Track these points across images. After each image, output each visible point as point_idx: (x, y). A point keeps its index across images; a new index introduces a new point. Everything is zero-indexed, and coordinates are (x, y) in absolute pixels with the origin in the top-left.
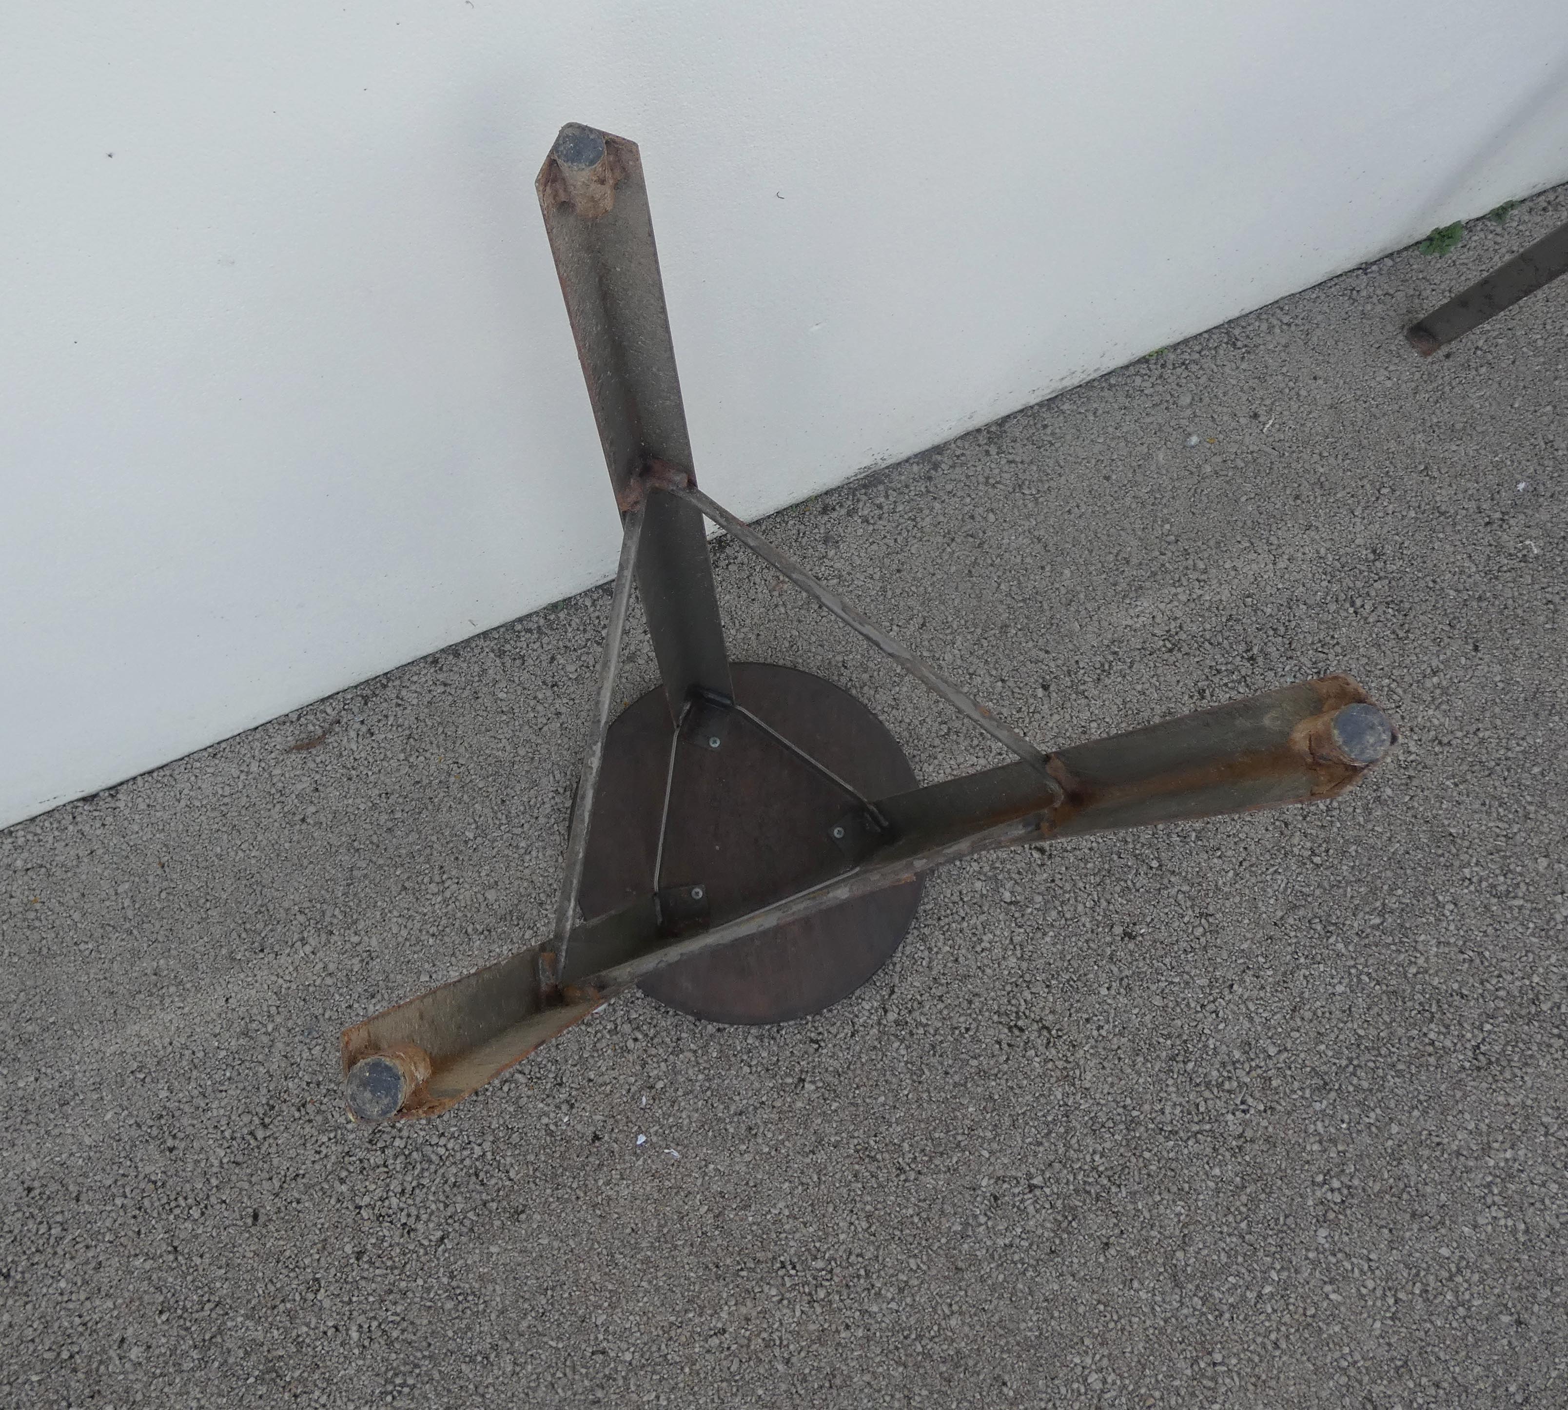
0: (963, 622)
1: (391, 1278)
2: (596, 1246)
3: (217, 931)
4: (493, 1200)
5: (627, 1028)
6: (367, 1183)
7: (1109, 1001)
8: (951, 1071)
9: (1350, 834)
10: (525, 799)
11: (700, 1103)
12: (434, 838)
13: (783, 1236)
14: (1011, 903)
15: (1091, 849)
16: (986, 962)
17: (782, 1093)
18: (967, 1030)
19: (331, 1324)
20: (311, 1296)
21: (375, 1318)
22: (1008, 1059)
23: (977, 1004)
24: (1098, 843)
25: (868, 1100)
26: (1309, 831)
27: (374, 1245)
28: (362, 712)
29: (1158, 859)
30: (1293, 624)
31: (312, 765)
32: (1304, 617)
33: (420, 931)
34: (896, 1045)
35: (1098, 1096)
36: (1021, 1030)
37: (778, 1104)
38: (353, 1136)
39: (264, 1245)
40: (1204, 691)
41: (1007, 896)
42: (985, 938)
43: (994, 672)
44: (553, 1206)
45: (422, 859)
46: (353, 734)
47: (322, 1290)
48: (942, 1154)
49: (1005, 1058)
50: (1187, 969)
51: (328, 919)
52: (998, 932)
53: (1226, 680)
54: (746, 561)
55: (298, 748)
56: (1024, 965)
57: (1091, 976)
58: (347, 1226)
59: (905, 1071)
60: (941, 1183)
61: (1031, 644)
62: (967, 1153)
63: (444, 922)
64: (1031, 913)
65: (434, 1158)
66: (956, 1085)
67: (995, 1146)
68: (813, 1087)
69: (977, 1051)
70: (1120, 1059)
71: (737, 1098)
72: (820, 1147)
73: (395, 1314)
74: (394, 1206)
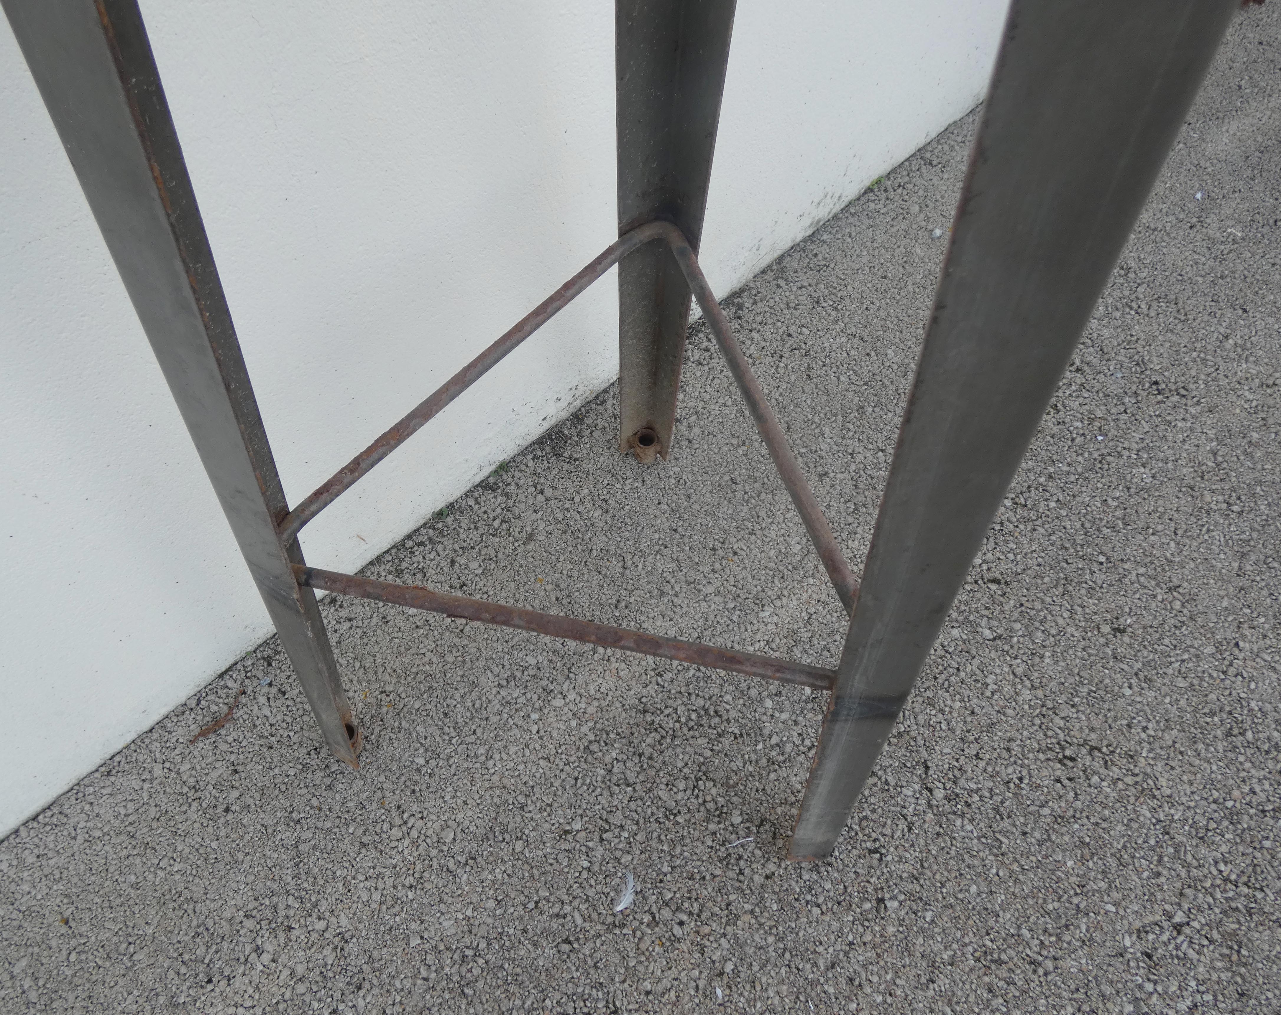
0: (822, 415)
3: (147, 977)
5: (666, 913)
7: (1138, 699)
8: (1028, 830)
9: (1249, 478)
10: (469, 704)
12: (382, 778)
14: (994, 639)
15: (1039, 565)
16: (1001, 703)
17: (866, 924)
18: (1021, 779)
22: (1076, 794)
23: (1016, 750)
24: (1042, 557)
25: (960, 896)
26: (1214, 487)
28: (266, 673)
29: (1102, 553)
30: (1095, 335)
31: (223, 747)
32: (1100, 327)
33: (395, 887)
34: (959, 822)
35: (1184, 799)
36: (1072, 759)
37: (868, 938)
40: (1056, 406)
42: (989, 680)
43: (871, 446)
45: (374, 806)
46: (262, 700)
48: (1067, 927)
49: (1072, 794)
50: (1189, 642)
51: (281, 913)
52: (998, 671)
53: (1068, 392)
54: (606, 425)
55: (204, 733)
56: (1040, 693)
57: (1107, 681)
59: (981, 847)
60: (1083, 961)
61: (890, 415)
62: (1092, 914)
63: (419, 867)
64: (1019, 642)
66: (1040, 843)
67: (1115, 895)
68: (896, 904)
69: (1042, 798)
70: (1181, 753)
71: (820, 949)
72: (936, 972)
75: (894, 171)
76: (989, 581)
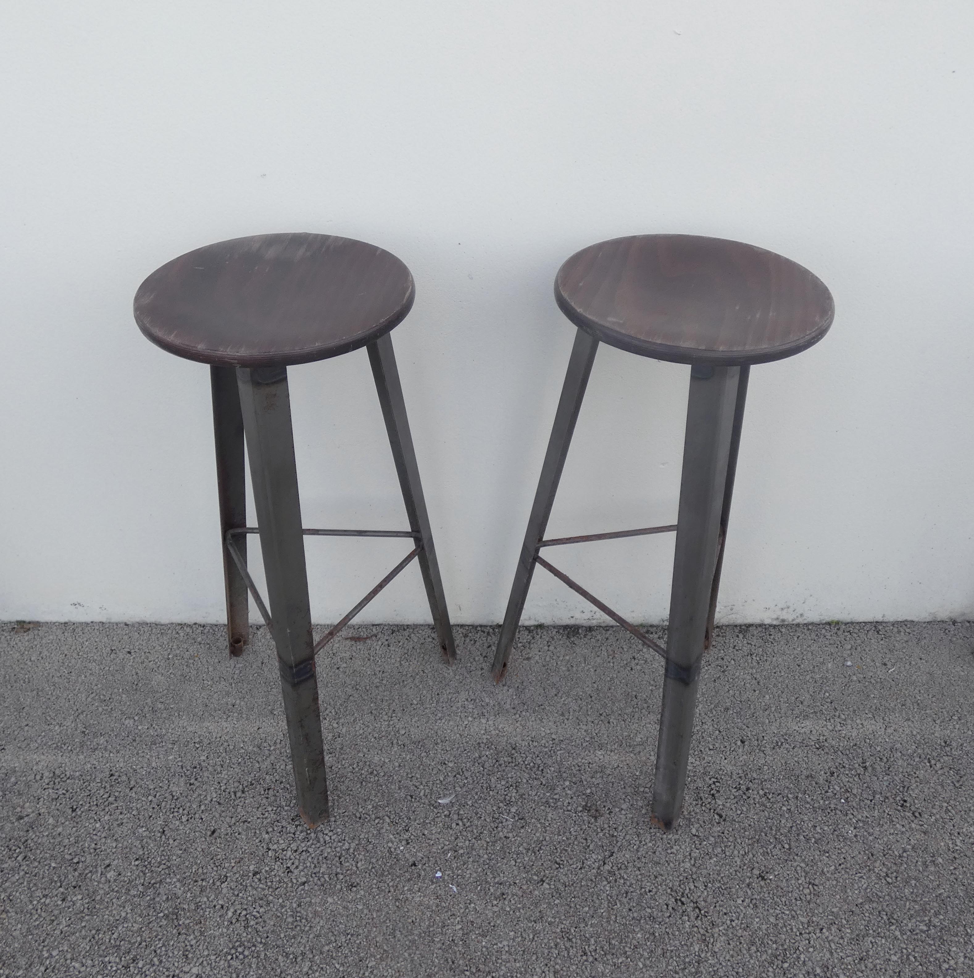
0: (705, 699)
1: (266, 892)
2: (388, 921)
3: (271, 698)
4: (342, 874)
5: (456, 817)
6: (280, 839)
7: (741, 908)
8: (633, 910)
9: (913, 874)
10: (450, 697)
11: (480, 870)
12: (397, 697)
13: (500, 961)
14: (695, 835)
15: (750, 825)
16: (672, 859)
17: (529, 883)
18: (650, 891)
19: (220, 902)
20: (218, 883)
21: (246, 909)
22: (670, 916)
23: (659, 879)
24: (755, 824)
25: (578, 906)
26: (886, 863)
27: (266, 871)
28: (389, 635)
29: (789, 845)
30: (892, 759)
31: (354, 648)
32: (899, 758)
33: (370, 734)
34: (605, 883)
35: (721, 959)
36: (683, 903)
37: (525, 887)
38: (286, 813)
39: (210, 848)
40: (834, 773)
41: (694, 831)
42: (675, 847)
43: (716, 726)
44: (374, 890)
45: (386, 704)
46: (380, 643)
47: (226, 883)
48: (613, 954)
49: (668, 914)
50: (795, 908)
51: (327, 712)
52: (683, 847)
53: (847, 772)
54: (600, 640)
55: (352, 639)
56: (694, 869)
57: (733, 890)
58: (258, 856)
59: (605, 899)
60: (607, 971)
61: (739, 720)
62: (629, 959)
63: (384, 734)
64: (706, 845)
65: (322, 840)
66: (633, 918)
67: (648, 962)
68: (548, 887)
69: (652, 905)
70: (741, 943)
71: (502, 875)
72: (540, 921)
73: (258, 912)
74: (288, 856)
75: (852, 623)
76: (718, 814)
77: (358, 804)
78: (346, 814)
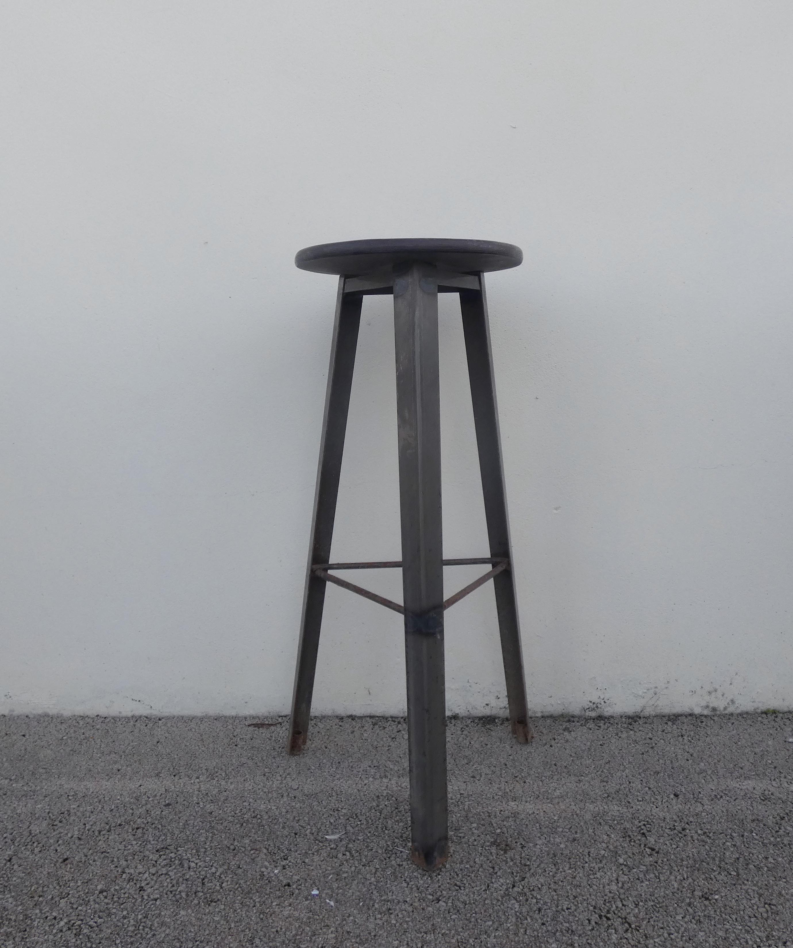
1: (110, 906)
2: (247, 930)
3: (160, 765)
4: (202, 892)
5: (343, 849)
6: (139, 865)
7: (681, 923)
8: (547, 924)
10: (351, 764)
11: (364, 890)
12: (294, 764)
14: (622, 864)
15: (688, 857)
16: (594, 883)
17: (421, 901)
18: (568, 909)
19: (54, 914)
20: (57, 899)
21: (82, 920)
22: (593, 929)
23: (580, 899)
24: (693, 855)
25: (479, 921)
27: (115, 890)
29: (737, 872)
31: (256, 732)
33: (259, 789)
34: (514, 902)
36: (608, 919)
37: (416, 904)
38: (151, 846)
39: (57, 871)
42: (598, 873)
43: (644, 784)
44: (236, 905)
45: (282, 769)
47: (66, 899)
49: (590, 928)
50: (749, 924)
51: (217, 774)
52: (608, 873)
55: (255, 725)
56: (622, 891)
57: (671, 908)
58: (109, 878)
61: (671, 780)
63: (274, 789)
64: (636, 872)
65: (186, 865)
66: (547, 931)
68: (444, 904)
69: (571, 920)
71: (390, 894)
73: (96, 922)
74: (144, 878)
75: (790, 712)
76: (649, 848)
77: (234, 840)
78: (219, 846)
